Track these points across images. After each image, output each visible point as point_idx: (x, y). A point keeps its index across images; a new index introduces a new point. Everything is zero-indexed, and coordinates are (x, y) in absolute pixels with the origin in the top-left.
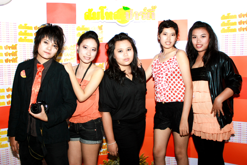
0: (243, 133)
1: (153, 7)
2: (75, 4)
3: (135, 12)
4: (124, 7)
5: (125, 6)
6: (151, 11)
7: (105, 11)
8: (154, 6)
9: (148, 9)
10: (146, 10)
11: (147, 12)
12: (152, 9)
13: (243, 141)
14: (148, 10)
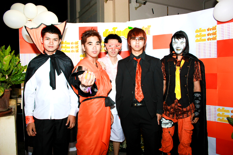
0: (212, 114)
2: (97, 27)
4: (129, 27)
6: (147, 29)
7: (116, 30)
8: (149, 25)
9: (145, 28)
12: (148, 27)
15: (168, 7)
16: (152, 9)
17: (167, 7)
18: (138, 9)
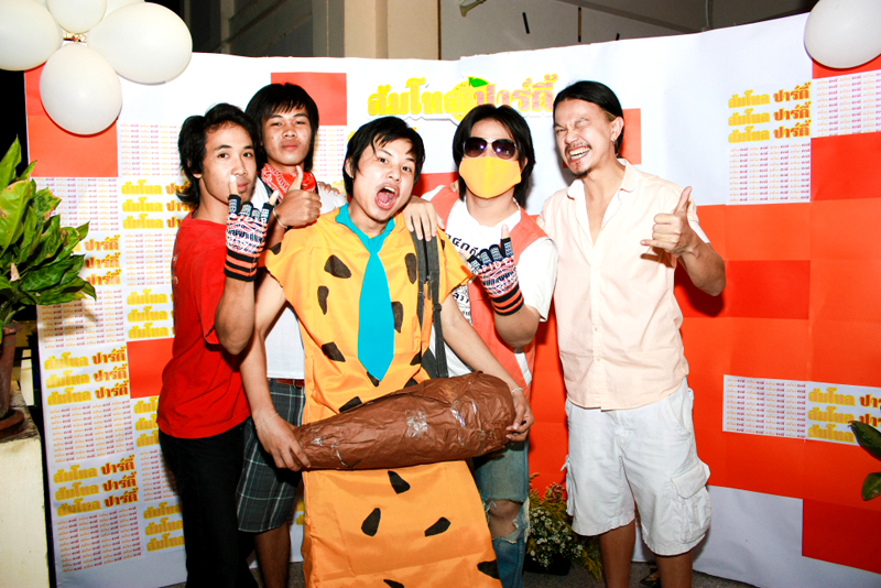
0: (790, 410)
1: (548, 77)
2: (344, 75)
3: (501, 92)
4: (470, 79)
5: (475, 76)
6: (542, 89)
7: (422, 90)
8: (551, 74)
9: (534, 83)
10: (530, 87)
11: (533, 90)
12: (544, 81)
13: (789, 433)
14: (535, 86)
15: (580, 9)
16: (524, 15)
17: (577, 7)
18: (469, 13)
